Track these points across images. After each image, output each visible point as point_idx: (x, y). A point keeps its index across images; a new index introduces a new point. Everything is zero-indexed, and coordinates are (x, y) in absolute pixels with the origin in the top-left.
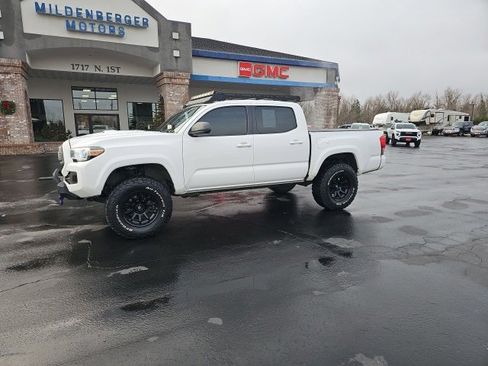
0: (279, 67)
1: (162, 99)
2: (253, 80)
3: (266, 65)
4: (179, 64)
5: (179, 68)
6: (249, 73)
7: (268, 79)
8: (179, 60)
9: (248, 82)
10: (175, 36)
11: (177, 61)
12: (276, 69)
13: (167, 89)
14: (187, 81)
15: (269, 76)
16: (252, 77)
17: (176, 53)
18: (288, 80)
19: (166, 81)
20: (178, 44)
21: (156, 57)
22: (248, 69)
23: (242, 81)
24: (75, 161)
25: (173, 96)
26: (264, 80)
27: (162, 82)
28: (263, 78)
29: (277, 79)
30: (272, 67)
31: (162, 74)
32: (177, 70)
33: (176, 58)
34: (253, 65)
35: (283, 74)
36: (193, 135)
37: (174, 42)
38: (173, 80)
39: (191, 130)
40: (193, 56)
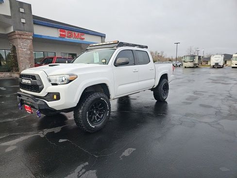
0: (80, 34)
1: (14, 47)
2: (67, 39)
3: (73, 32)
4: (25, 27)
5: (26, 29)
6: (65, 35)
7: (74, 39)
8: (25, 25)
9: (64, 40)
10: (22, 10)
11: (24, 25)
12: (78, 35)
13: (18, 41)
14: (31, 37)
15: (75, 37)
16: (66, 38)
17: (23, 21)
18: (84, 40)
19: (17, 36)
20: (24, 15)
21: (10, 21)
22: (64, 33)
23: (61, 39)
24: (53, 84)
25: (24, 47)
26: (72, 40)
27: (14, 37)
28: (72, 39)
29: (79, 40)
30: (77, 33)
31: (14, 32)
32: (24, 30)
33: (23, 23)
34: (67, 31)
35: (82, 37)
36: (116, 66)
37: (21, 14)
38: (22, 36)
39: (115, 63)
40: (34, 24)
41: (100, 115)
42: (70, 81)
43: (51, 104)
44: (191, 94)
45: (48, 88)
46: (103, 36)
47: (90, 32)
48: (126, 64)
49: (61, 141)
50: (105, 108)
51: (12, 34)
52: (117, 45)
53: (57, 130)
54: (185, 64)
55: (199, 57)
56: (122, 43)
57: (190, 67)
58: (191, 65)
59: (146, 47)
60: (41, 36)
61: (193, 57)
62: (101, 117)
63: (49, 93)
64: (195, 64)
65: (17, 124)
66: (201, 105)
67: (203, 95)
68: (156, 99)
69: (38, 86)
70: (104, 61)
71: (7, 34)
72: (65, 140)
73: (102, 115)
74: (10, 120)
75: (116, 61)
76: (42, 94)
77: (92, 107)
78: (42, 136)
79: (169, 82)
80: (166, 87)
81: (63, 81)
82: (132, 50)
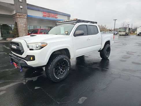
0: (55, 14)
1: (16, 23)
2: (47, 18)
3: (51, 14)
4: (22, 11)
6: (46, 16)
7: (52, 18)
8: (22, 9)
9: (45, 18)
11: (22, 10)
12: (54, 15)
13: (19, 19)
14: (26, 17)
15: (52, 17)
17: (21, 7)
18: (57, 19)
19: (18, 16)
20: (22, 4)
21: (13, 7)
22: (45, 14)
23: (43, 18)
25: (22, 23)
27: (16, 17)
28: (50, 18)
29: (54, 18)
32: (22, 13)
33: (21, 8)
34: (47, 13)
35: (56, 17)
36: (75, 36)
37: (20, 3)
38: (21, 16)
39: (74, 34)
40: (27, 9)
41: (63, 70)
42: (42, 47)
43: (29, 63)
44: (125, 54)
45: (27, 52)
46: (69, 16)
47: (61, 14)
48: (82, 34)
49: (36, 88)
50: (67, 65)
51: (15, 15)
52: (76, 21)
53: (35, 79)
54: (120, 33)
55: (129, 29)
56: (80, 20)
57: (123, 35)
58: (124, 33)
59: (96, 23)
60: (32, 16)
61: (125, 28)
62: (64, 71)
63: (27, 55)
64: (126, 33)
65: (11, 73)
66: (133, 63)
67: (133, 54)
68: (101, 57)
69: (20, 51)
70: (67, 33)
71: (12, 15)
72: (39, 88)
73: (65, 70)
74: (7, 70)
75: (75, 32)
76: (24, 56)
77: (58, 65)
78: (25, 83)
79: (110, 46)
80: (109, 50)
81: (37, 47)
82: (86, 25)
